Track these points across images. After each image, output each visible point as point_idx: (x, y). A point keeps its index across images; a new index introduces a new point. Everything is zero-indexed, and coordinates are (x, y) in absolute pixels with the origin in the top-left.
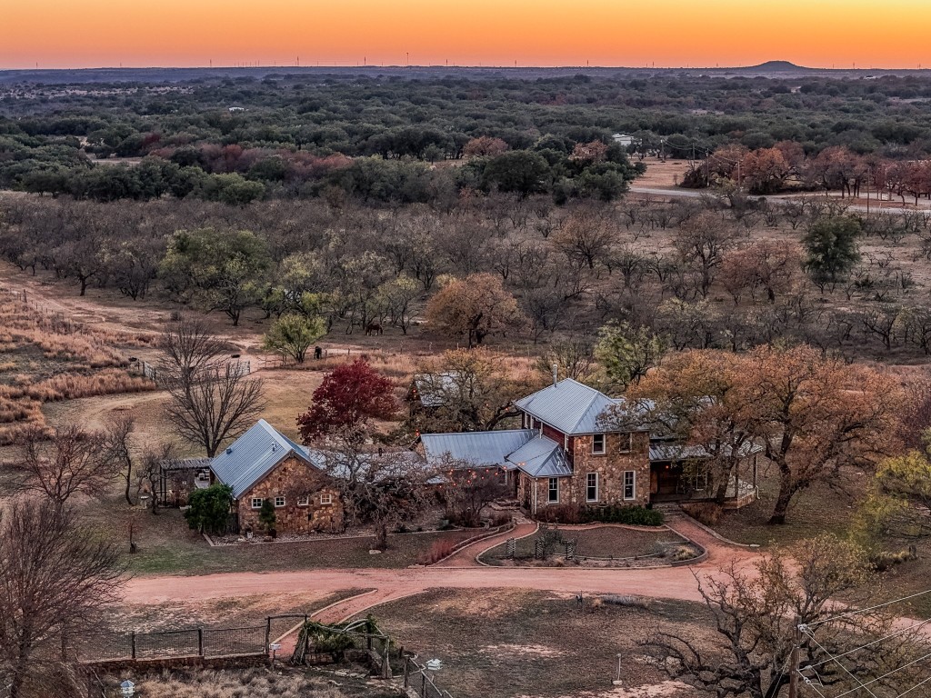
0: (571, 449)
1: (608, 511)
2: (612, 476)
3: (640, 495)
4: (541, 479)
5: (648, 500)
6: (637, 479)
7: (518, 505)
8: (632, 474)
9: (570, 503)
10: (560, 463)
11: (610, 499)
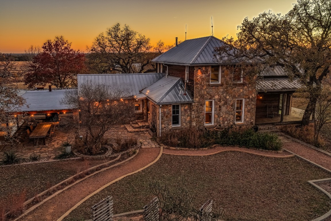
0: (191, 79)
1: (225, 133)
2: (226, 103)
3: (247, 119)
4: (165, 105)
5: (254, 123)
6: (246, 105)
7: (148, 127)
8: (241, 101)
9: (190, 127)
10: (181, 92)
11: (224, 123)
